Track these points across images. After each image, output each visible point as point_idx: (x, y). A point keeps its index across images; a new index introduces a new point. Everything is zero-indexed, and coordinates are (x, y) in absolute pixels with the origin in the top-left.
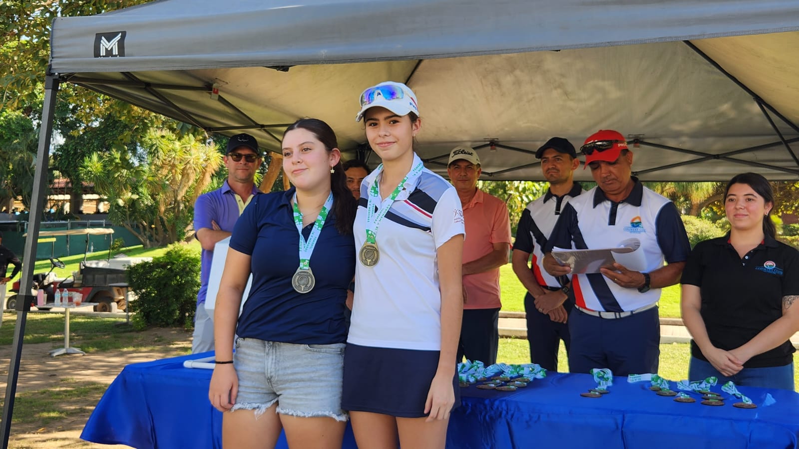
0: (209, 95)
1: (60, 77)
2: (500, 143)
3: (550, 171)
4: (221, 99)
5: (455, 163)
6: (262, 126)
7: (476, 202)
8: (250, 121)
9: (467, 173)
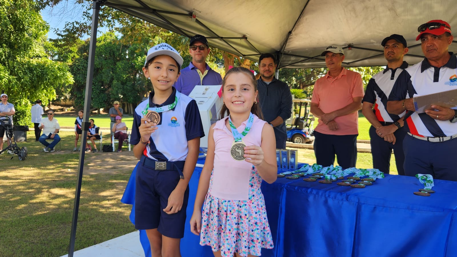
0: (191, 19)
2: (354, 46)
3: (389, 53)
4: (197, 21)
6: (222, 38)
7: (342, 75)
8: (215, 35)
9: (333, 59)
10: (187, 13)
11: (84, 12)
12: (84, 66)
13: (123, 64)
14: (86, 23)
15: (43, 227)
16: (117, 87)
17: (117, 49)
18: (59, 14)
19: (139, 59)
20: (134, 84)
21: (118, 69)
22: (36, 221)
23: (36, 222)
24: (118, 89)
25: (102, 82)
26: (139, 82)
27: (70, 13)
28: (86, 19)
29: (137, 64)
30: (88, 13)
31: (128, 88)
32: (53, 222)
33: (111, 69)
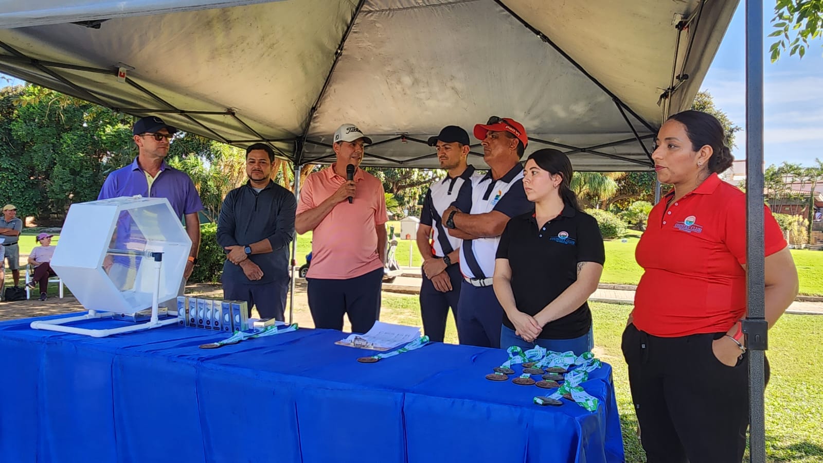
13: (75, 137)
16: (61, 178)
19: (107, 129)
21: (65, 146)
24: (63, 183)
25: (33, 168)
29: (104, 138)
31: (84, 180)
33: (51, 145)
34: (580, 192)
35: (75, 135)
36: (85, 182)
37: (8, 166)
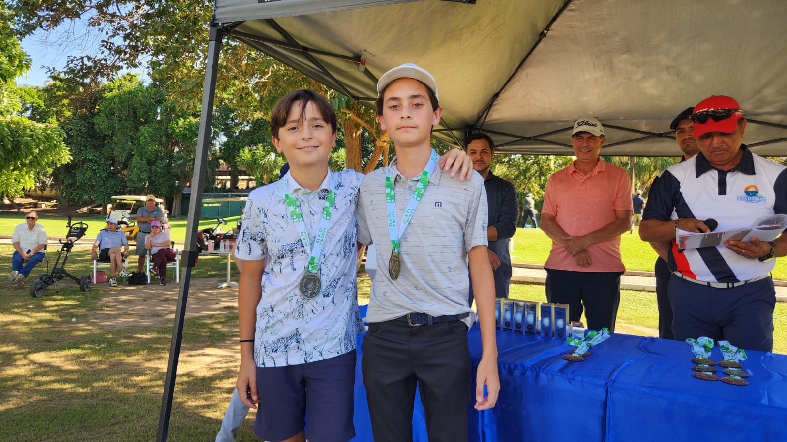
0: (356, 66)
1: (224, 28)
4: (367, 72)
5: (578, 134)
7: (599, 171)
9: (590, 144)
10: (350, 55)
11: (103, 41)
12: (80, 130)
13: (151, 130)
14: (105, 60)
15: (48, 438)
16: (139, 169)
17: (141, 105)
18: (59, 42)
19: (179, 122)
20: (169, 165)
21: (142, 138)
22: (32, 425)
23: (32, 429)
24: (141, 173)
25: (113, 159)
26: (179, 162)
27: (78, 42)
28: (107, 52)
29: (177, 130)
30: (111, 43)
31: (159, 170)
32: (67, 426)
33: (129, 137)
34: (650, 178)
35: (150, 128)
36: (160, 171)
37: (92, 157)
